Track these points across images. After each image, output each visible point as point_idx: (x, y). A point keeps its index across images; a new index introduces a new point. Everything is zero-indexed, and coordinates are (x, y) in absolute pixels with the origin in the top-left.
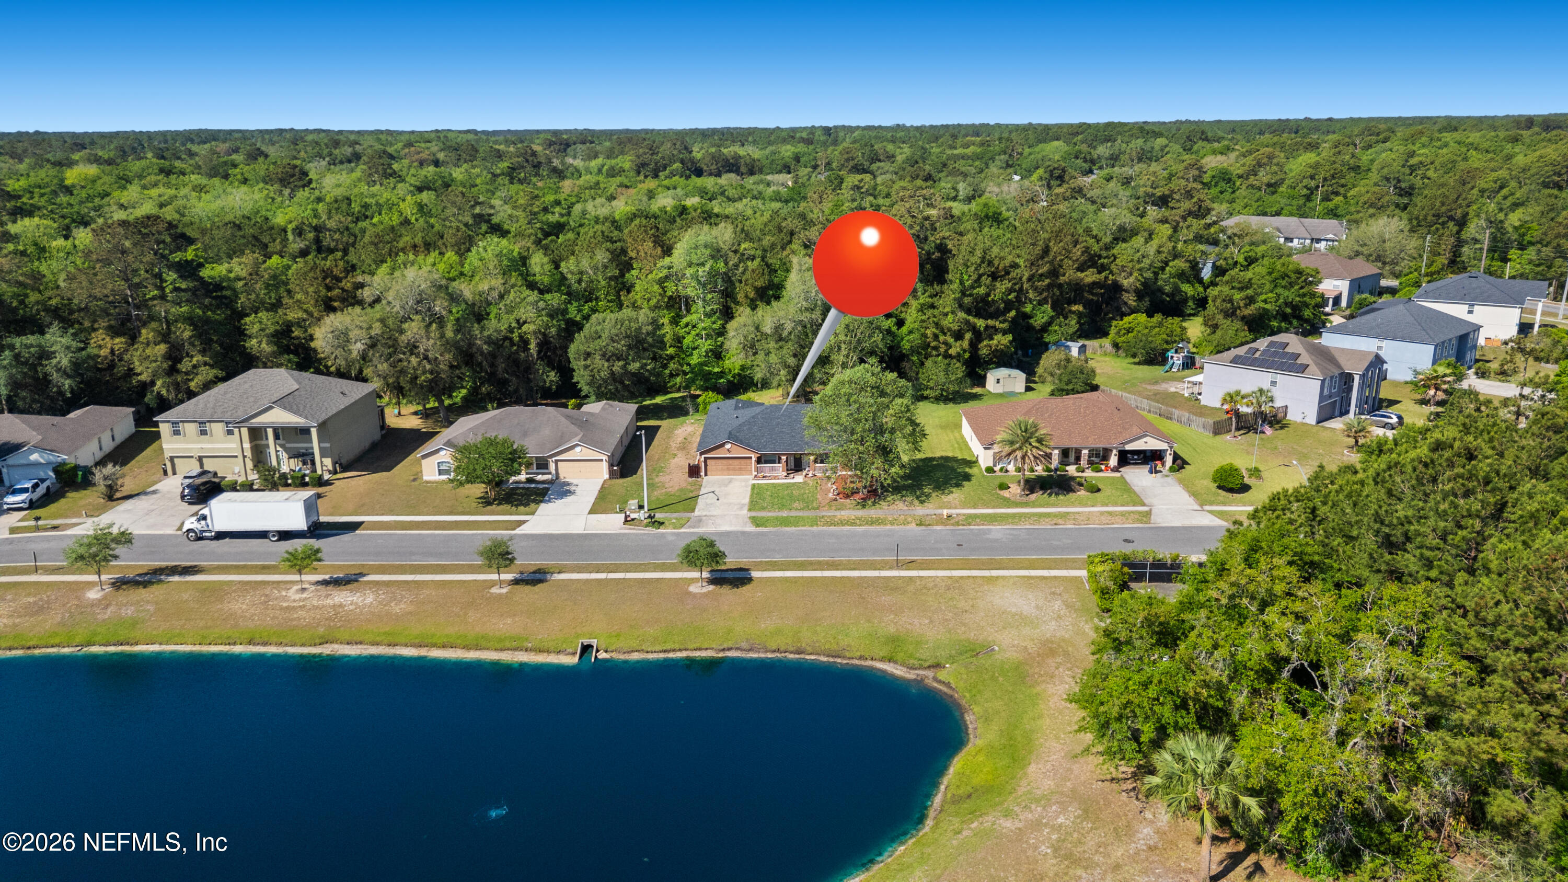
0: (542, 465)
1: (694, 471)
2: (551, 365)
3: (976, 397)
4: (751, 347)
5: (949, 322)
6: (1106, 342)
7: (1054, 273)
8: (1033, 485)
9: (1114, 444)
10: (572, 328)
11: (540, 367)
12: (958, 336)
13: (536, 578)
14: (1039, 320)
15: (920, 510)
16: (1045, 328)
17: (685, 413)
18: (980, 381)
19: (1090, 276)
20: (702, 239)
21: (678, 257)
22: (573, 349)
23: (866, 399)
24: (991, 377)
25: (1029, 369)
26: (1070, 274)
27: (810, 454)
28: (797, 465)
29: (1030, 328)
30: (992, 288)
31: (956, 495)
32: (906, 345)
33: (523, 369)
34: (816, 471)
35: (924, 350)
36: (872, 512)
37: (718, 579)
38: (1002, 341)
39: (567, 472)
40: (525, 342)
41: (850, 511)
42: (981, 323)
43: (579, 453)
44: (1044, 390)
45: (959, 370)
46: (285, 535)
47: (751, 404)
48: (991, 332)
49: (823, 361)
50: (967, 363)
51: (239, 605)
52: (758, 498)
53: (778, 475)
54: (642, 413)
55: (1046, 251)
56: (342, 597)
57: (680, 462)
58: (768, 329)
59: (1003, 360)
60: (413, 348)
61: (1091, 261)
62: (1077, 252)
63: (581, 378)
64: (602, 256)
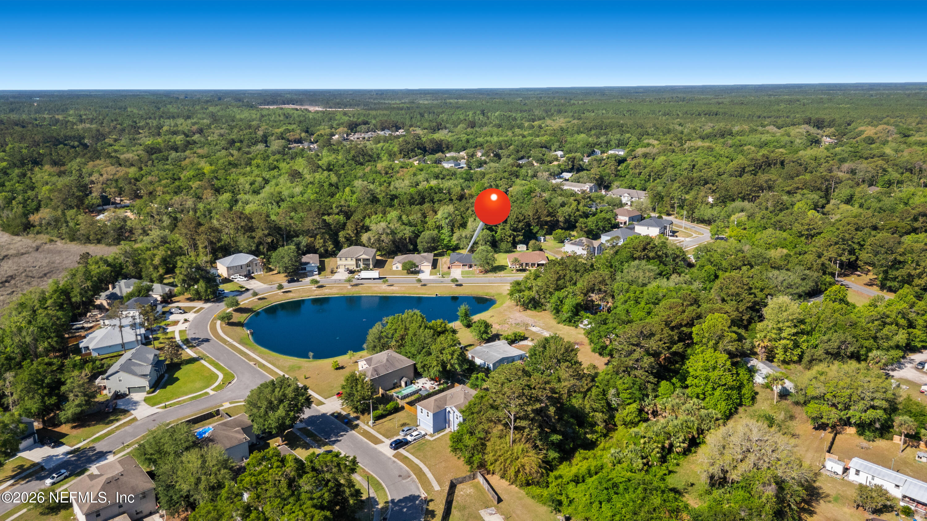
0: (417, 266)
1: (449, 268)
2: (412, 244)
3: (514, 252)
4: (459, 239)
5: (508, 233)
6: (551, 236)
7: (539, 218)
8: (518, 270)
9: (536, 263)
10: (417, 236)
11: (409, 245)
12: (510, 236)
13: (425, 285)
14: (535, 231)
15: (495, 275)
16: (537, 233)
17: (443, 255)
18: (516, 248)
19: (548, 219)
20: (446, 211)
21: (439, 215)
22: (418, 241)
23: (485, 253)
24: (518, 246)
25: (527, 245)
26: (544, 218)
27: (473, 264)
28: (471, 266)
29: (532, 233)
30: (518, 225)
31: (503, 272)
32: (497, 239)
33: (405, 246)
34: (474, 268)
35: (502, 240)
36: (485, 275)
37: (457, 285)
38: (521, 237)
39: (423, 268)
40: (405, 239)
41: (481, 275)
42: (515, 233)
43: (425, 264)
44: (530, 250)
45: (510, 245)
46: (374, 279)
47: (459, 254)
48: (518, 235)
49: (476, 243)
50: (512, 244)
51: (376, 289)
52: (463, 273)
53: (466, 268)
54: (435, 255)
55: (537, 211)
56: (392, 288)
57: (446, 267)
58: (464, 236)
59: (521, 242)
60: (383, 241)
61: (549, 214)
62: (545, 212)
63: (420, 247)
64: (419, 215)
